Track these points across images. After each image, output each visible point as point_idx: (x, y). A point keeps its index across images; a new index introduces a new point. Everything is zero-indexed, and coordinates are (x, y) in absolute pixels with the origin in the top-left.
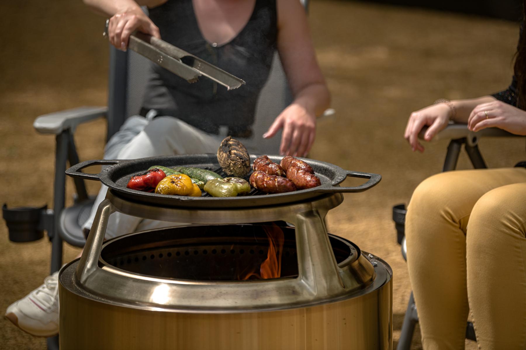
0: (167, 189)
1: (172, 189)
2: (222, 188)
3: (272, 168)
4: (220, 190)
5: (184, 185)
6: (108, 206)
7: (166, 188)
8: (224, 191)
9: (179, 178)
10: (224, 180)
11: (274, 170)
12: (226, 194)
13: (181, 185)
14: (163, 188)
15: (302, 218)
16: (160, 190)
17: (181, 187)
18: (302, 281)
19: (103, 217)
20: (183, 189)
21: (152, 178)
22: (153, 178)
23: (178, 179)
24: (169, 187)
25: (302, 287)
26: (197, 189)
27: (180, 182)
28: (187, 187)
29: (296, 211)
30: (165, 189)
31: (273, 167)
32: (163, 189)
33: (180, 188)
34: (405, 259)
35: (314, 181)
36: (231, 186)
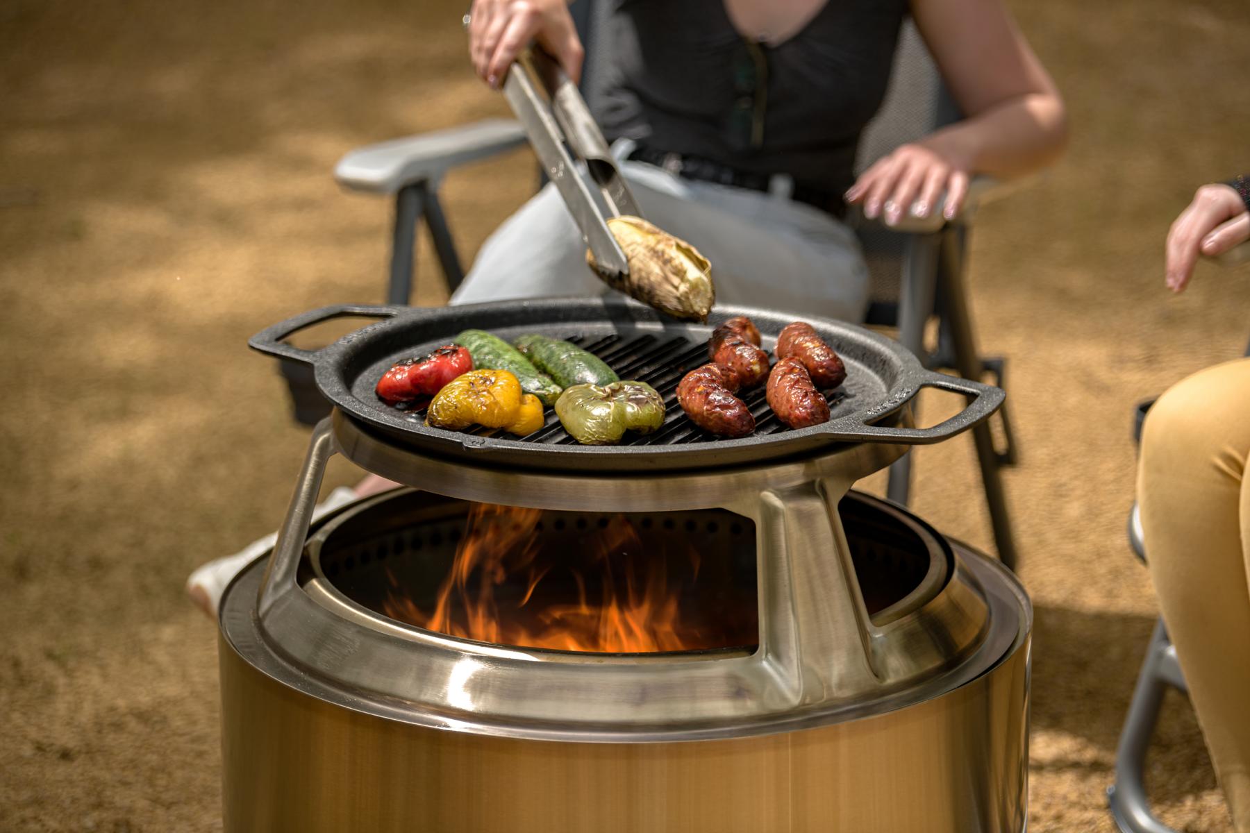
0: (454, 408)
1: (465, 409)
2: (588, 415)
3: (741, 356)
4: (582, 420)
5: (496, 403)
6: (326, 435)
7: (449, 406)
8: (590, 423)
9: (491, 381)
10: (604, 391)
11: (745, 362)
12: (594, 430)
13: (488, 402)
14: (442, 405)
15: (776, 502)
16: (436, 409)
17: (486, 406)
18: (765, 664)
19: (316, 461)
20: (493, 413)
21: (431, 373)
22: (434, 375)
23: (488, 383)
24: (459, 406)
25: (763, 677)
26: (531, 410)
27: (489, 392)
28: (501, 409)
29: (764, 485)
30: (448, 409)
31: (746, 355)
32: (444, 409)
33: (485, 408)
34: (1142, 557)
35: (806, 408)
36: (608, 410)
